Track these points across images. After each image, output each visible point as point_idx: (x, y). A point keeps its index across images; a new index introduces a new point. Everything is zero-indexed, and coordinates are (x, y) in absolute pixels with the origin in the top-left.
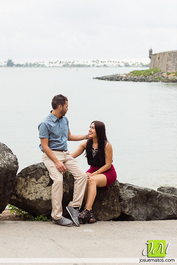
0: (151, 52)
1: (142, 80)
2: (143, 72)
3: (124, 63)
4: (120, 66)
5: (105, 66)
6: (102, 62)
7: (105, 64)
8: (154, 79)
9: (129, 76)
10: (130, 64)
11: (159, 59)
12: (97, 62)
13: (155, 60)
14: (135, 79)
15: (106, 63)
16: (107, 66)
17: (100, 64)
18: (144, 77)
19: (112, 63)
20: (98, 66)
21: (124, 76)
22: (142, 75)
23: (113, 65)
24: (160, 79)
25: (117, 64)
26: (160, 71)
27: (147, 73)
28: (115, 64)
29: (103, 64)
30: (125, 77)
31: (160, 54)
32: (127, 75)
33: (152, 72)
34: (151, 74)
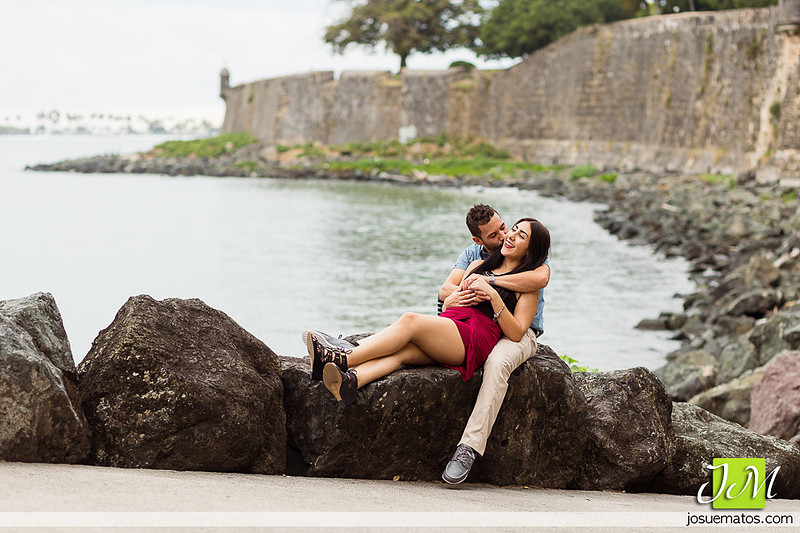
0: (225, 78)
1: (191, 172)
2: (198, 145)
3: (146, 121)
4: (131, 131)
5: (81, 130)
6: (70, 118)
7: (81, 123)
8: (232, 169)
9: (150, 159)
10: (168, 126)
11: (251, 100)
12: (54, 116)
13: (238, 104)
14: (169, 167)
15: (86, 122)
16: (90, 133)
17: (64, 123)
18: (199, 163)
19: (106, 122)
20: (57, 132)
21: (135, 158)
22: (193, 156)
23: (108, 129)
24: (253, 167)
25: (124, 123)
26: (255, 141)
27: (210, 150)
28: (116, 126)
29: (74, 125)
30: (137, 162)
31: (254, 85)
32: (142, 155)
33: (229, 146)
34: (224, 152)
